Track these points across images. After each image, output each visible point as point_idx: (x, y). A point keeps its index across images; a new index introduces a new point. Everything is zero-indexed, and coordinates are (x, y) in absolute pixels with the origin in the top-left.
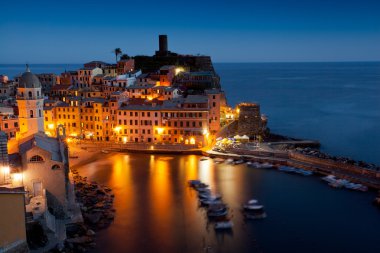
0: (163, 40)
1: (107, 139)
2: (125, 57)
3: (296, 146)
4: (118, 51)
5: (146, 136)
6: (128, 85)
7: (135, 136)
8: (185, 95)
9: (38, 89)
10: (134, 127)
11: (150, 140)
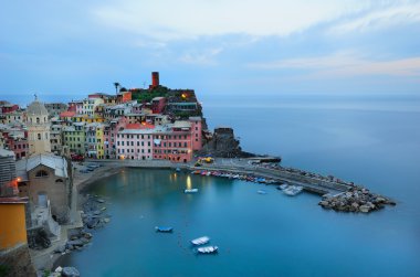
0: (155, 76)
1: (108, 157)
2: (123, 90)
3: (262, 161)
4: (117, 84)
5: (141, 154)
6: (126, 112)
7: (131, 154)
8: (173, 121)
9: (44, 116)
10: (130, 147)
11: (144, 158)
